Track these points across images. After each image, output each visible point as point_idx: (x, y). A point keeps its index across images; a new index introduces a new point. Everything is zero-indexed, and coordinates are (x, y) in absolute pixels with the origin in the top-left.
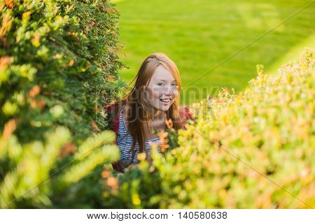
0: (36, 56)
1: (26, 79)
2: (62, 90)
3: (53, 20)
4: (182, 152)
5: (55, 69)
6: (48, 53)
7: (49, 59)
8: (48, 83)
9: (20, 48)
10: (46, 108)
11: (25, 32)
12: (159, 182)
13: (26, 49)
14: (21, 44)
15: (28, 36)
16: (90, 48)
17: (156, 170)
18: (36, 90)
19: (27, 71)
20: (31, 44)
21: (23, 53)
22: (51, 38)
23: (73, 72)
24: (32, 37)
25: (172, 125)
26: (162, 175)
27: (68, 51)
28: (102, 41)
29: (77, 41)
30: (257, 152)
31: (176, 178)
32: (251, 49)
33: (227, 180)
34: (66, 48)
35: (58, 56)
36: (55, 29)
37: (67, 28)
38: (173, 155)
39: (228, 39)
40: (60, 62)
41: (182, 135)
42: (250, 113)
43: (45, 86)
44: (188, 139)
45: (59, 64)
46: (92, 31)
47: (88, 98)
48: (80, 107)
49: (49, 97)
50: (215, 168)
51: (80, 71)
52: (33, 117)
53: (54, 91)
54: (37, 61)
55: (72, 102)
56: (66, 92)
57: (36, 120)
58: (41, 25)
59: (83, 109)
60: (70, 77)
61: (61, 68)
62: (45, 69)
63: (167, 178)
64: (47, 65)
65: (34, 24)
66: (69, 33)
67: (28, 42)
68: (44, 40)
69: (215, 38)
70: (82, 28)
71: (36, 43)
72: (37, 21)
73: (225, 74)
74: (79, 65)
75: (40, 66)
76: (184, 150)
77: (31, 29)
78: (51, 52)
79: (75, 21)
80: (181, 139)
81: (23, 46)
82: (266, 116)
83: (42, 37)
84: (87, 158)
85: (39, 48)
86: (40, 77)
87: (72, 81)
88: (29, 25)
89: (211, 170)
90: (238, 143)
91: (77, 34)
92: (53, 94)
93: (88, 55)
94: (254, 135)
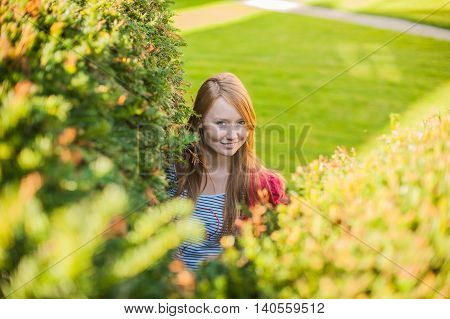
0: (69, 87)
1: (55, 118)
2: (106, 140)
3: (95, 37)
4: (286, 237)
5: (97, 108)
6: (88, 83)
7: (89, 92)
8: (85, 128)
9: (46, 73)
10: (82, 164)
11: (55, 51)
13: (56, 77)
14: (48, 68)
15: (58, 57)
16: (147, 83)
18: (69, 135)
19: (56, 106)
20: (63, 70)
21: (51, 82)
22: (91, 65)
23: (123, 114)
24: (64, 60)
25: (267, 198)
26: (259, 271)
27: (116, 85)
28: (163, 75)
29: (128, 71)
30: (410, 239)
33: (366, 280)
34: (112, 79)
35: (102, 89)
36: (98, 51)
37: (114, 51)
38: (273, 242)
40: (106, 97)
41: (284, 213)
42: (392, 180)
43: (81, 132)
44: (295, 219)
45: (102, 99)
46: (150, 60)
48: (131, 167)
49: (87, 148)
51: (132, 113)
52: (65, 175)
53: (94, 140)
54: (71, 94)
55: (121, 158)
56: (112, 143)
57: (69, 180)
58: (77, 43)
59: (135, 169)
60: (118, 122)
61: (106, 106)
62: (83, 107)
64: (85, 103)
65: (67, 42)
66: (118, 60)
67: (58, 66)
68: (82, 64)
70: (135, 54)
71: (70, 68)
72: (72, 38)
73: (321, 138)
74: (132, 104)
75: (76, 102)
76: (290, 232)
77: (63, 49)
78: (92, 82)
79: (126, 42)
80: (283, 219)
81: (50, 71)
83: (79, 61)
84: (145, 242)
85: (74, 75)
86: (76, 117)
87: (120, 129)
88: (60, 43)
89: (339, 264)
90: (378, 224)
91: (129, 60)
92: (93, 145)
93: (144, 92)
94: (404, 213)
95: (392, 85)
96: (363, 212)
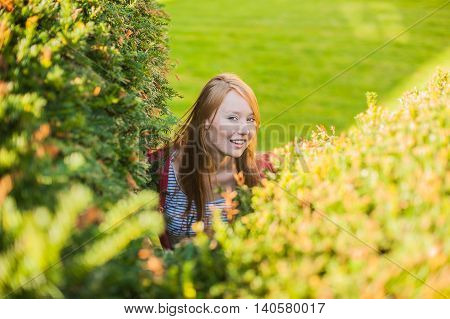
0: (46, 81)
1: (30, 115)
2: (83, 131)
3: (71, 28)
4: (257, 220)
5: (74, 99)
6: (63, 76)
7: (64, 85)
8: (63, 120)
9: (22, 69)
10: (59, 157)
11: (30, 46)
12: (223, 265)
13: (31, 70)
14: (24, 63)
15: (34, 51)
16: (125, 69)
17: (219, 247)
18: (44, 130)
19: (32, 103)
20: (39, 64)
21: (28, 77)
22: (68, 55)
23: (100, 103)
24: (40, 53)
25: (243, 181)
26: (228, 254)
27: (93, 74)
28: (142, 59)
29: (105, 58)
30: (365, 221)
31: (248, 258)
32: (362, 68)
33: (321, 261)
34: (90, 68)
35: (78, 81)
36: (74, 41)
37: (91, 39)
38: (244, 225)
39: (328, 53)
40: (81, 89)
41: (259, 194)
42: (356, 164)
43: (59, 124)
44: (267, 201)
45: (78, 91)
46: (129, 43)
47: (122, 142)
48: (110, 155)
49: (64, 140)
50: (304, 244)
51: (109, 103)
52: (40, 169)
53: (72, 131)
54: (47, 89)
55: (98, 147)
56: (89, 133)
57: (44, 175)
58: (52, 36)
59: (114, 156)
60: (96, 111)
61: (83, 98)
62: (58, 100)
63: (235, 258)
64: (61, 95)
65: (43, 35)
66: (95, 47)
67: (34, 60)
68: (58, 57)
69: (309, 52)
70: (113, 39)
71: (46, 62)
72: (48, 29)
74: (109, 93)
75: (51, 95)
76: (260, 218)
77: (39, 42)
78: (68, 75)
79: (104, 29)
80: (255, 201)
81: (26, 66)
82: (378, 168)
83: (55, 53)
84: (116, 230)
85: (50, 69)
86: (51, 111)
87: (99, 117)
88: (36, 36)
89: (297, 247)
90: (337, 207)
91: (106, 48)
92: (71, 135)
93: (122, 79)
94: (361, 196)
95: (399, 46)
96: (326, 195)
